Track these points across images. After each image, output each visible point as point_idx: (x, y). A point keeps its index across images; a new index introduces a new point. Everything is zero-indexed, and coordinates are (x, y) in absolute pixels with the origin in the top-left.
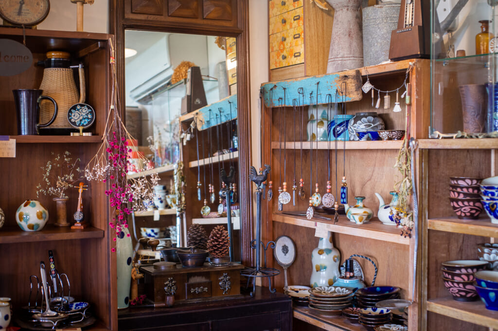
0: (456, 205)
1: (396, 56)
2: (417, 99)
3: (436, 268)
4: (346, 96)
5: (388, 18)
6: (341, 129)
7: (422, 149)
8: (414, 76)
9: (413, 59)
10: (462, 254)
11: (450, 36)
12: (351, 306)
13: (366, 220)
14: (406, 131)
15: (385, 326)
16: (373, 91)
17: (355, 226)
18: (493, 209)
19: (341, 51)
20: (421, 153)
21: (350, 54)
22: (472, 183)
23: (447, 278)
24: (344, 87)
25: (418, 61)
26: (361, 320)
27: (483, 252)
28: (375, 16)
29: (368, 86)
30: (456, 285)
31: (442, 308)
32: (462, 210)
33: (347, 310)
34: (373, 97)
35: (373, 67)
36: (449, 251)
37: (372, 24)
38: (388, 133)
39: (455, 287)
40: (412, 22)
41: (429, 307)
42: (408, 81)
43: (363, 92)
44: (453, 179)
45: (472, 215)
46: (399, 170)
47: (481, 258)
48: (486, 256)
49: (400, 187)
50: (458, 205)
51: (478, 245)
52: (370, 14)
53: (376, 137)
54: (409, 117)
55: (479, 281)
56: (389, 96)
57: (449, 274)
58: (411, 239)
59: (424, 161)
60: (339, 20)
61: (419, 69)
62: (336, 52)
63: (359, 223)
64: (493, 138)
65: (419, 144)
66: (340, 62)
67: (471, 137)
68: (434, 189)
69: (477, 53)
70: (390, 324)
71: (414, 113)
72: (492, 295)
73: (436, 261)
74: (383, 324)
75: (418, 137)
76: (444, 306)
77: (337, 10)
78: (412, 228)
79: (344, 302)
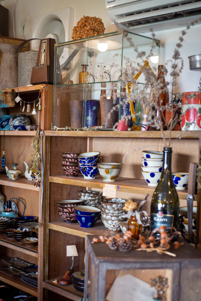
0: (65, 169)
1: (35, 82)
2: (45, 107)
3: (55, 204)
4: (6, 104)
5: (32, 59)
6: (5, 123)
7: (47, 136)
8: (44, 94)
9: (43, 84)
10: (69, 196)
11: (68, 73)
12: (9, 228)
13: (18, 177)
14: (38, 125)
15: (27, 239)
16: (21, 101)
17: (11, 180)
18: (84, 171)
19: (5, 77)
20: (46, 138)
21: (10, 79)
22: (74, 156)
23: (60, 210)
24: (5, 99)
25: (46, 86)
26: (13, 236)
27: (81, 195)
28: (25, 58)
29: (18, 99)
30: (64, 213)
31: (57, 227)
32: (69, 171)
33: (6, 230)
34: (21, 105)
35: (22, 88)
36: (62, 195)
37: (23, 62)
38: (30, 127)
39: (64, 215)
40: (44, 63)
41: (50, 227)
42: (40, 97)
43: (16, 102)
44: (64, 154)
45: (74, 174)
46: (34, 148)
47: (80, 199)
48: (82, 197)
49: (34, 157)
50: (66, 168)
51: (79, 191)
52: (22, 57)
53: (23, 128)
54: (40, 118)
55: (77, 211)
56: (30, 105)
57: (61, 207)
58: (40, 187)
59: (48, 143)
60: (5, 59)
61: (47, 90)
62: (2, 78)
63: (13, 179)
64: (84, 130)
65: (45, 133)
66: (4, 83)
67: (73, 130)
68: (54, 159)
69: (79, 83)
70: (30, 237)
71: (43, 115)
72: (83, 219)
73: (55, 200)
74: (26, 238)
75: (45, 129)
76: (58, 226)
77: (4, 53)
78: (41, 181)
79: (5, 225)
